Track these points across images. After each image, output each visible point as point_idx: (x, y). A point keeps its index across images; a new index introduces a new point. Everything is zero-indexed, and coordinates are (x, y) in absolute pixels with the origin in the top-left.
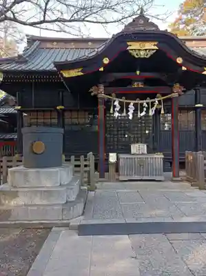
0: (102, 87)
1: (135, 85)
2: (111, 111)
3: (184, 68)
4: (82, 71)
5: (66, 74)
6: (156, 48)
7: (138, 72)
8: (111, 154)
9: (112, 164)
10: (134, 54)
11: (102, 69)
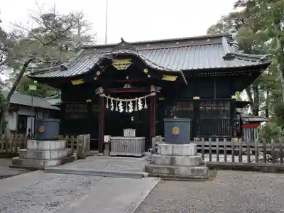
0: (101, 90)
1: (125, 87)
2: (107, 107)
3: (149, 76)
4: (83, 81)
5: (74, 83)
6: (130, 63)
7: (127, 78)
8: (105, 136)
9: (107, 143)
10: (117, 67)
11: (95, 79)
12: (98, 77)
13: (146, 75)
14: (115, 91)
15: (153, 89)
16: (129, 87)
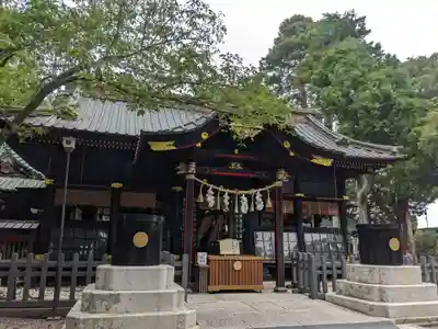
3: (292, 154)
4: (174, 145)
7: (236, 151)
9: (202, 268)
11: (199, 145)
12: (205, 143)
13: (286, 151)
14: (215, 171)
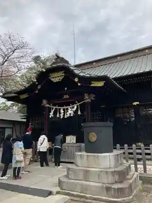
0: (45, 102)
1: (65, 97)
3: (79, 84)
4: (28, 95)
5: (22, 97)
6: (63, 74)
7: (66, 89)
11: (37, 92)
12: (39, 90)
15: (86, 96)
16: (68, 97)
